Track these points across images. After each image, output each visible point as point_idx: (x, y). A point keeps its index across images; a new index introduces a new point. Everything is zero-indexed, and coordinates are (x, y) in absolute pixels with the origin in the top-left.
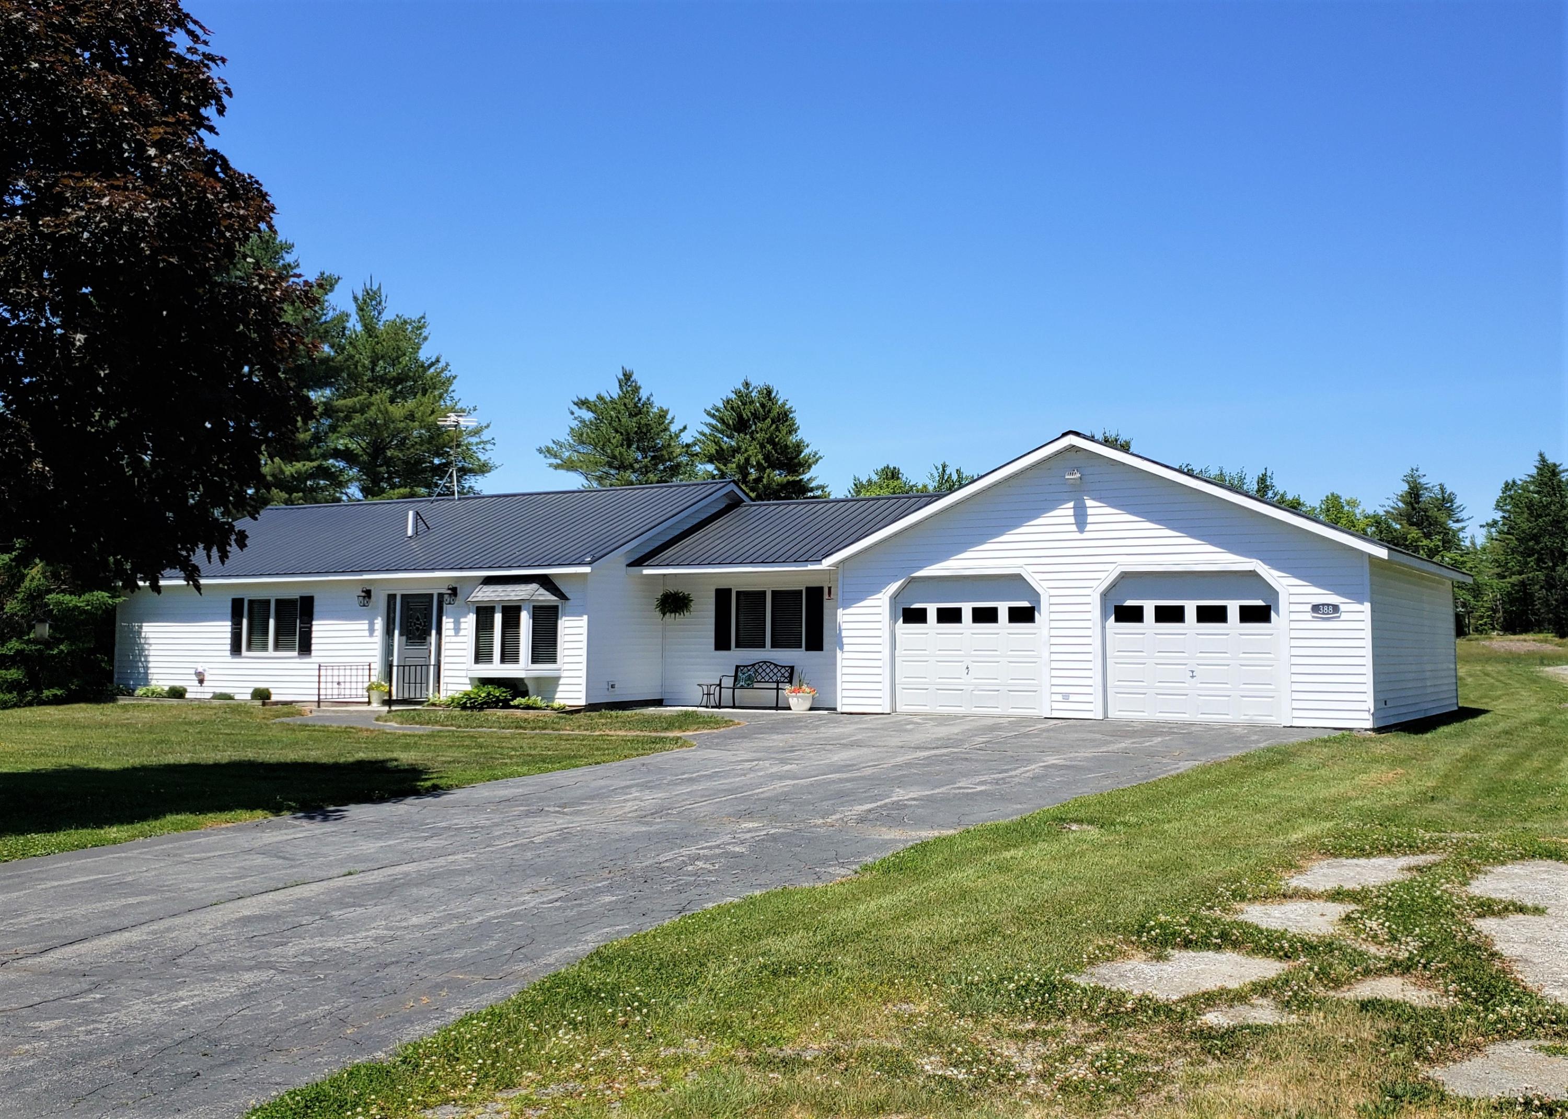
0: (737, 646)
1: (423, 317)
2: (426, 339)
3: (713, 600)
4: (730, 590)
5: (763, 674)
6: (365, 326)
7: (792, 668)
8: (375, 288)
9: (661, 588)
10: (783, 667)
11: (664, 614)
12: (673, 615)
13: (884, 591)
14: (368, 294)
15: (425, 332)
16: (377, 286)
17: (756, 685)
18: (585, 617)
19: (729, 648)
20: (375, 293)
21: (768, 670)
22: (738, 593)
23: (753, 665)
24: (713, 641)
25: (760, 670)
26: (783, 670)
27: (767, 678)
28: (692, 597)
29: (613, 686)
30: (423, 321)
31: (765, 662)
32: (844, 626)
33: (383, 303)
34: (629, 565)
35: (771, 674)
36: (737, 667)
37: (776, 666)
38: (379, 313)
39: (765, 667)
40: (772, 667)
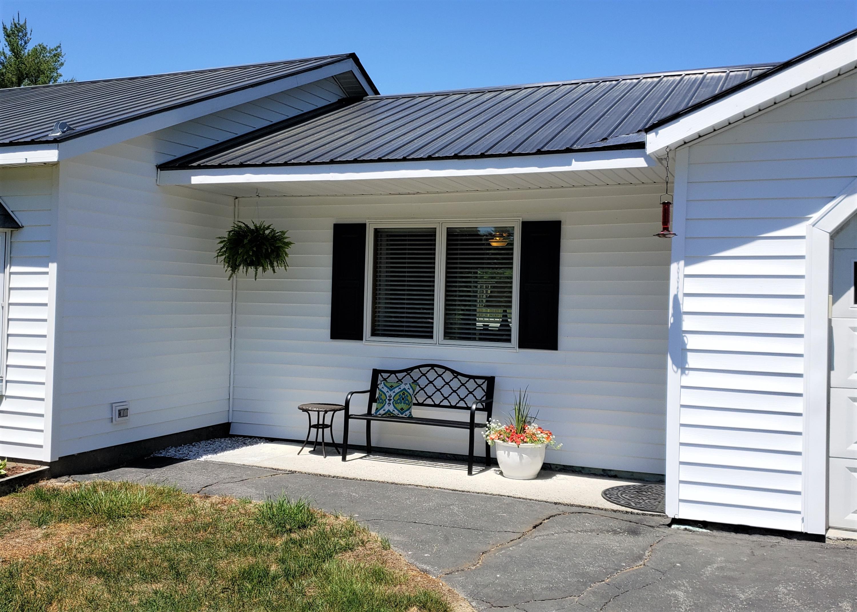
0: (374, 333)
1: (59, 47)
2: (62, 64)
3: (329, 246)
4: (362, 227)
5: (430, 390)
6: (12, 50)
7: (491, 381)
8: (22, 22)
9: (231, 220)
10: (470, 377)
11: (234, 268)
12: (251, 270)
13: (815, 216)
14: (16, 26)
15: (62, 60)
16: (24, 22)
17: (417, 412)
18: (53, 267)
19: (358, 336)
20: (21, 26)
21: (439, 382)
22: (377, 232)
23: (409, 371)
24: (327, 320)
25: (423, 382)
26: (471, 385)
27: (437, 399)
28: (290, 236)
29: (123, 413)
30: (59, 50)
31: (433, 366)
32: (687, 305)
33: (28, 35)
34: (162, 167)
35: (446, 391)
36: (376, 373)
37: (456, 374)
38: (26, 43)
39: (431, 375)
40: (448, 376)
